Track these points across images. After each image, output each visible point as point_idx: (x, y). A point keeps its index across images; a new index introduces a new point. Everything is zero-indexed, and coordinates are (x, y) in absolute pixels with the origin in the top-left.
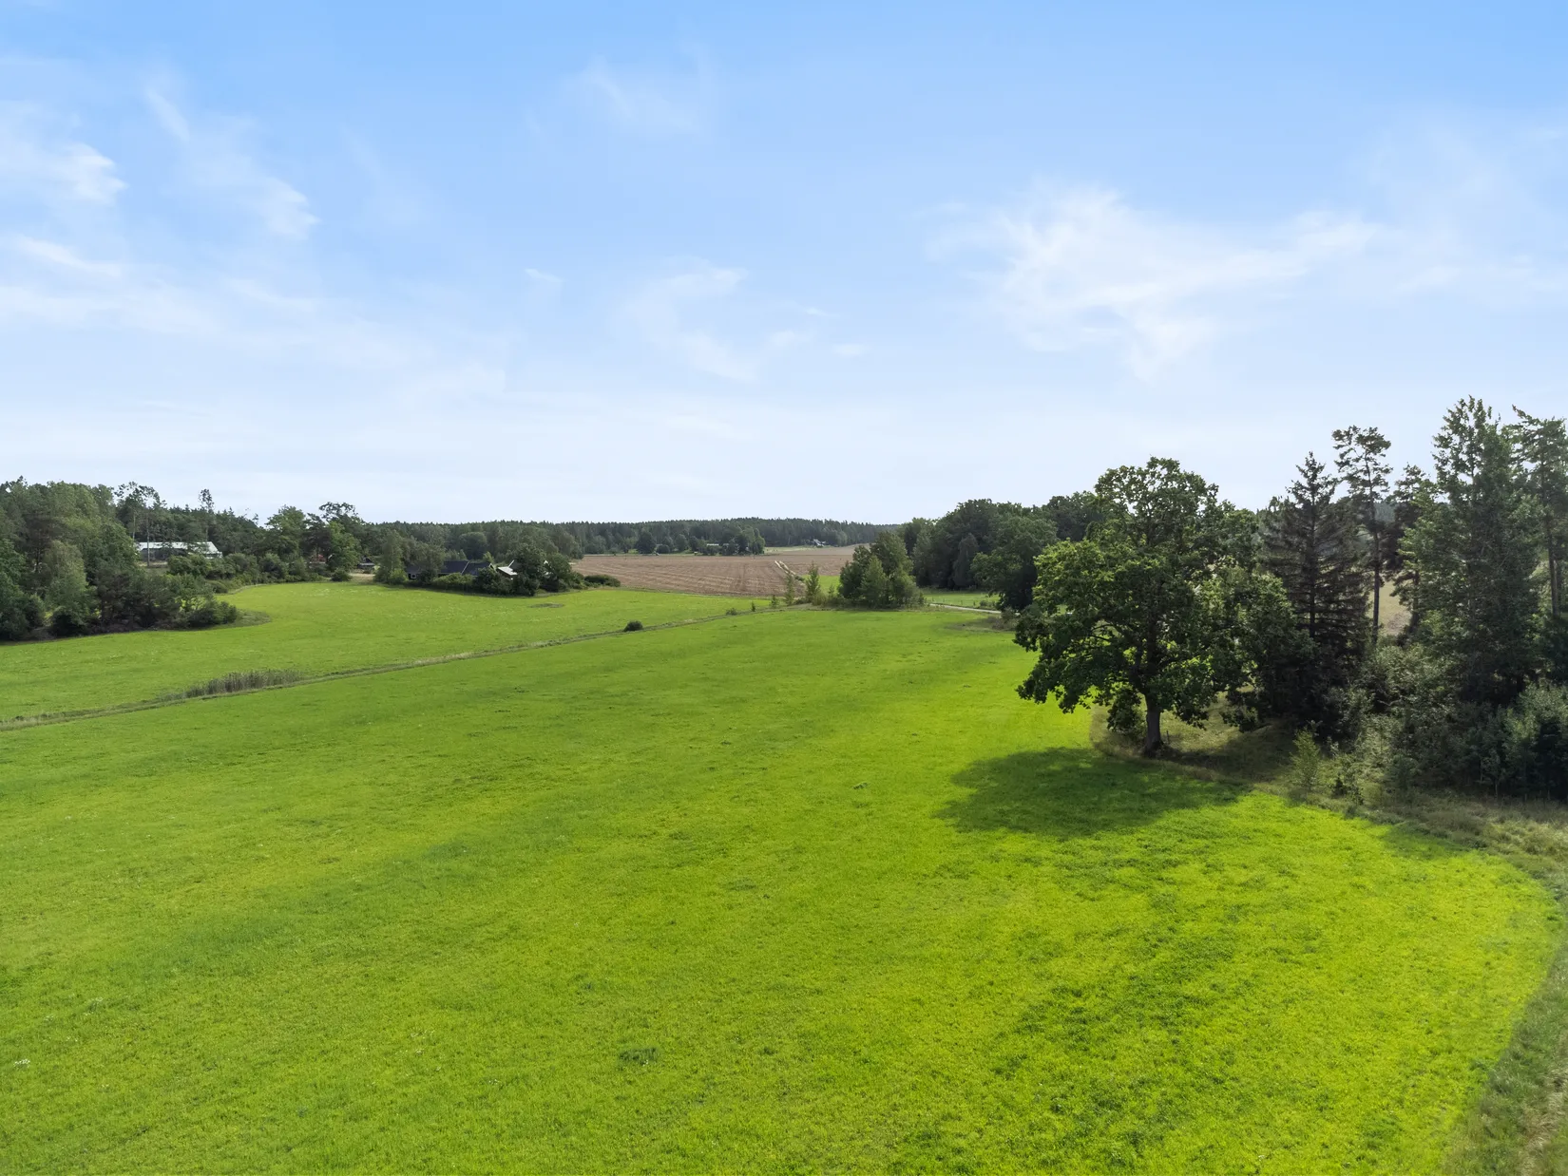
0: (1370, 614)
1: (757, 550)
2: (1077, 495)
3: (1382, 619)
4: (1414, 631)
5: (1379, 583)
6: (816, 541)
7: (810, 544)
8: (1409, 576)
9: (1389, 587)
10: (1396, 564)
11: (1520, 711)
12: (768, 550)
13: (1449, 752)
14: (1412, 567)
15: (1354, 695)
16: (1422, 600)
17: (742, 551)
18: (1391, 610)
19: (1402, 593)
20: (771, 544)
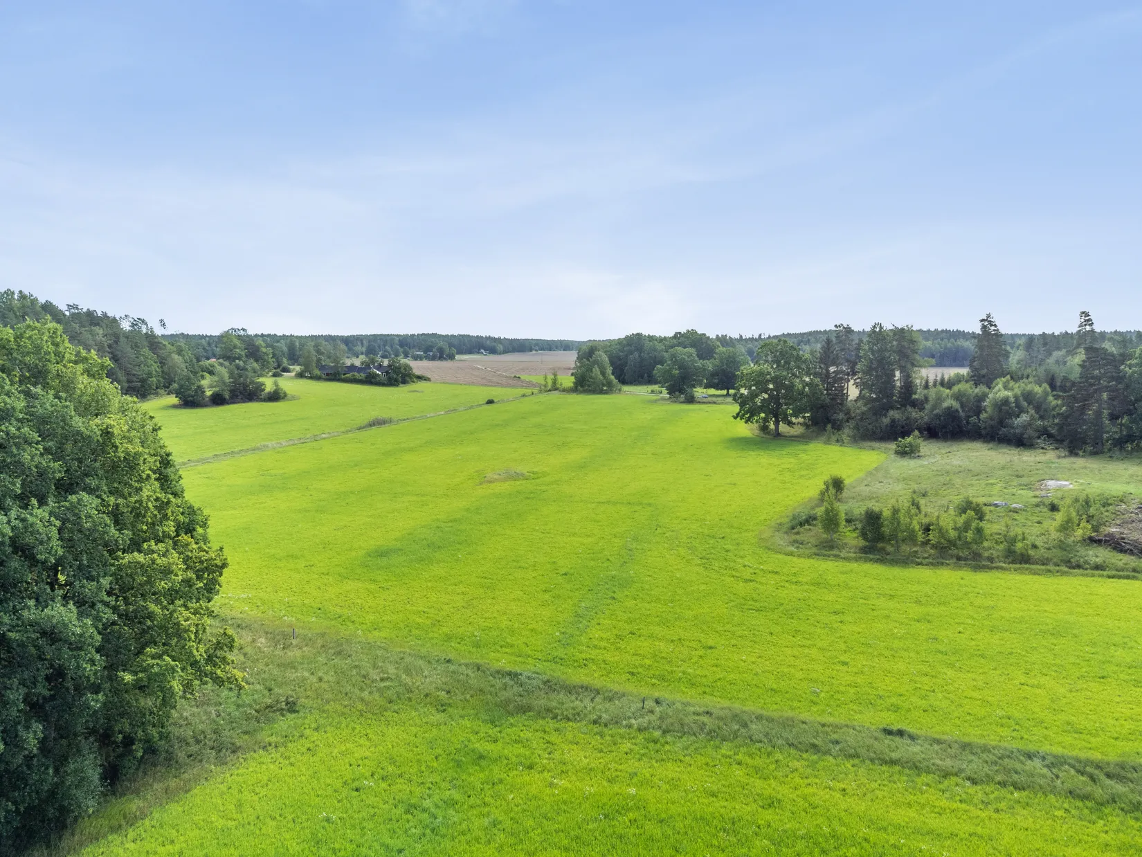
0: (845, 392)
1: (451, 357)
2: (688, 331)
3: (849, 393)
4: (860, 397)
5: (849, 381)
6: (482, 351)
7: (479, 353)
8: (859, 378)
9: (852, 382)
10: (854, 373)
11: (886, 417)
12: (457, 357)
13: (868, 430)
14: (860, 375)
15: (841, 416)
16: (862, 386)
17: (441, 358)
18: (853, 392)
19: (857, 385)
20: (460, 352)
